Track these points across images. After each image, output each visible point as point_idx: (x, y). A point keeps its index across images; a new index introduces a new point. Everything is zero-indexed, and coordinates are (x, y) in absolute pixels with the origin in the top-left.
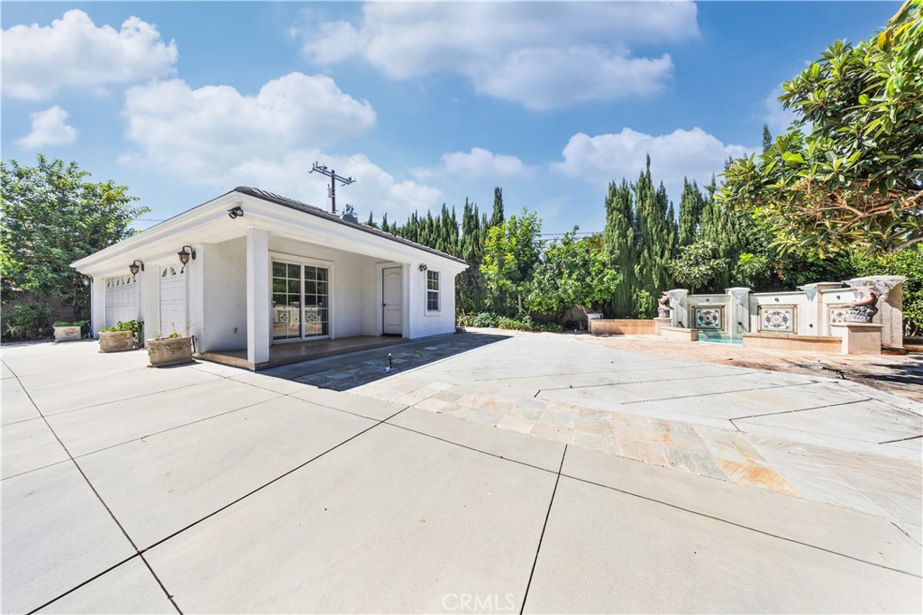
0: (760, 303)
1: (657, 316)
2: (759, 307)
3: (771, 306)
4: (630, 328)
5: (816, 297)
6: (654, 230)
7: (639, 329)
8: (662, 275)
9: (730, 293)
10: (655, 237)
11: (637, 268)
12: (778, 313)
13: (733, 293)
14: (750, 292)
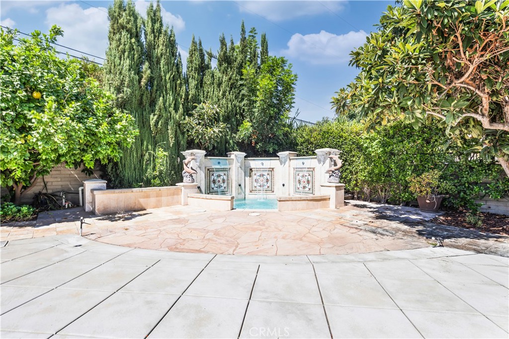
0: (252, 167)
1: (182, 181)
2: (251, 169)
3: (258, 169)
4: (153, 200)
5: (287, 163)
6: (168, 76)
7: (164, 199)
8: (176, 131)
9: (233, 157)
10: (168, 85)
11: (153, 119)
12: (263, 175)
13: (236, 156)
14: (245, 157)
